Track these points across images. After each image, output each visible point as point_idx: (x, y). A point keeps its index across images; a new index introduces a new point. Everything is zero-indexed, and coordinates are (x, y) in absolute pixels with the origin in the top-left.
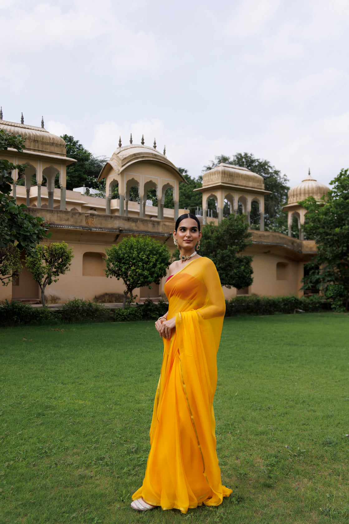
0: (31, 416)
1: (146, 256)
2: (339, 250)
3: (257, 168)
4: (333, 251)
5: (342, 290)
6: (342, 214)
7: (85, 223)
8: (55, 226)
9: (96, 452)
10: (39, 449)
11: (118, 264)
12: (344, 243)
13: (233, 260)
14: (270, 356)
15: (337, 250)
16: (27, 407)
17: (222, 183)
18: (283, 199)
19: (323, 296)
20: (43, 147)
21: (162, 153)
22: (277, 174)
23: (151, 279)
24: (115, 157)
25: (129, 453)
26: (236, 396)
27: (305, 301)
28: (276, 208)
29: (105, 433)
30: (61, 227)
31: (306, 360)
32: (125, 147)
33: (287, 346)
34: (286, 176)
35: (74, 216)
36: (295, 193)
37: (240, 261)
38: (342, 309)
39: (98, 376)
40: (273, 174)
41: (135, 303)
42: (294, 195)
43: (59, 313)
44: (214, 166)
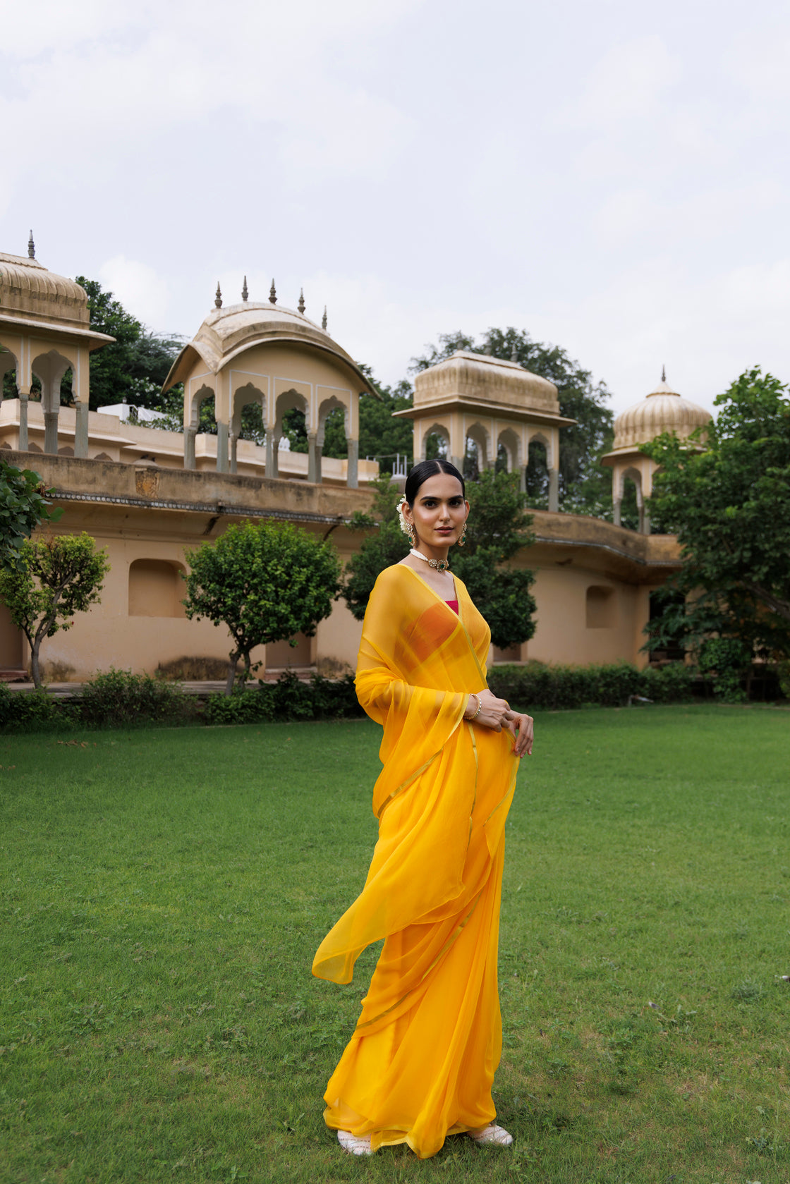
0: (42, 941)
1: (283, 570)
2: (733, 559)
3: (537, 365)
4: (720, 559)
5: (739, 651)
6: (741, 474)
7: (134, 489)
8: (64, 496)
9: (210, 1020)
10: (73, 1015)
11: (218, 587)
12: (745, 541)
13: (490, 579)
14: (586, 803)
15: (728, 558)
16: (27, 922)
17: (461, 397)
18: (597, 439)
19: (693, 666)
20: (32, 304)
21: (319, 323)
22: (584, 380)
23: (295, 623)
24: (206, 332)
25: (288, 1022)
26: (520, 892)
27: (653, 678)
28: (580, 461)
29: (225, 977)
30: (78, 497)
31: (670, 812)
32: (230, 308)
33: (622, 779)
34: (605, 385)
35: (108, 472)
36: (631, 424)
37: (507, 581)
38: (738, 697)
39: (187, 850)
40: (575, 379)
41: (256, 682)
42: (627, 429)
43: (74, 704)
44: (436, 357)
